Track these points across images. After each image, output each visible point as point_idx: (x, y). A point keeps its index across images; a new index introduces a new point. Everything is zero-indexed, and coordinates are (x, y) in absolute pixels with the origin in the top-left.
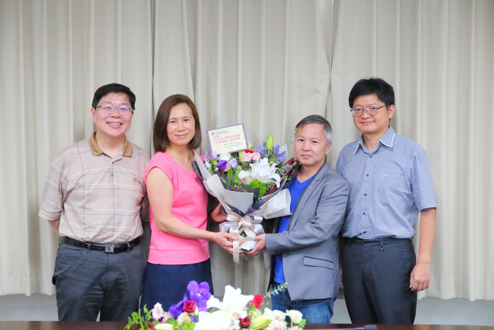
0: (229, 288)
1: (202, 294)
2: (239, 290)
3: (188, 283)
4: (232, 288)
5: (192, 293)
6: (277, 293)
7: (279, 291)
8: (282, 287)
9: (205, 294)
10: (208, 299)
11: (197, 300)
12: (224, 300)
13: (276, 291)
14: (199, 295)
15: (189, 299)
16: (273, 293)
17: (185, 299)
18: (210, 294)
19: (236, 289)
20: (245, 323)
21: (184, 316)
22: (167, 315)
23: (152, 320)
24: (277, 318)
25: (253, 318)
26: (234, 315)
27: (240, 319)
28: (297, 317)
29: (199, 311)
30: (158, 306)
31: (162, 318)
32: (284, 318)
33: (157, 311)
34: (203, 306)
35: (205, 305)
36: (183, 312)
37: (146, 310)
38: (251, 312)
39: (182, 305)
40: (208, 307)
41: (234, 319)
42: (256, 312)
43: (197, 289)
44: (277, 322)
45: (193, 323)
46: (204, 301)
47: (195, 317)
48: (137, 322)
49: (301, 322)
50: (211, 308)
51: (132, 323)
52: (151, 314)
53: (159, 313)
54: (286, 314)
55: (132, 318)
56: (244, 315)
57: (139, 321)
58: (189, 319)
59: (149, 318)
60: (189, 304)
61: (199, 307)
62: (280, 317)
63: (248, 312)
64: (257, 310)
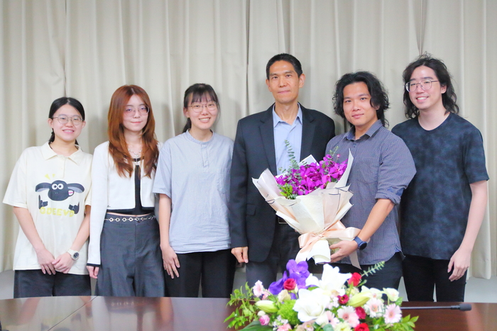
0: (327, 267)
1: (300, 272)
3: (288, 262)
4: (330, 267)
5: (291, 272)
6: (374, 272)
7: (376, 270)
8: (379, 266)
9: (304, 272)
10: (307, 277)
11: (296, 278)
12: (322, 278)
13: (373, 270)
14: (298, 273)
15: (289, 277)
16: (369, 271)
17: (285, 276)
18: (308, 272)
19: (334, 267)
20: (343, 301)
21: (283, 294)
22: (267, 293)
23: (253, 297)
24: (375, 296)
25: (351, 295)
26: (332, 293)
27: (339, 297)
28: (394, 295)
29: (299, 289)
30: (259, 283)
31: (263, 295)
32: (381, 296)
33: (258, 287)
34: (302, 284)
35: (304, 283)
36: (283, 289)
37: (247, 287)
38: (349, 289)
39: (282, 283)
40: (307, 285)
41: (332, 296)
42: (354, 290)
43: (296, 267)
44: (375, 299)
45: (293, 300)
46: (303, 279)
47: (295, 295)
48: (239, 299)
49: (398, 300)
50: (310, 286)
51: (235, 299)
52: (253, 292)
53: (260, 290)
54: (383, 292)
55: (234, 294)
56: (342, 293)
57: (240, 297)
58: (289, 296)
59: (251, 295)
60: (289, 282)
61: (298, 284)
62: (378, 295)
63: (346, 290)
64: (354, 288)
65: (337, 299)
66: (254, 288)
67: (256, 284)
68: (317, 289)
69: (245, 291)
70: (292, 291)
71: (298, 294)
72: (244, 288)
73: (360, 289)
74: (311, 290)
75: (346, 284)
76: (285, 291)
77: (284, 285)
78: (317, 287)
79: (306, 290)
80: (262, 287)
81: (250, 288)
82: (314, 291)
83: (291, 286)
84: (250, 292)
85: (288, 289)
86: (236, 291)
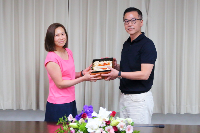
0: (101, 108)
1: (89, 111)
2: (105, 109)
4: (103, 108)
9: (91, 110)
10: (92, 113)
11: (87, 113)
12: (99, 113)
19: (104, 108)
20: (108, 123)
21: (81, 120)
22: (74, 119)
25: (111, 121)
26: (103, 120)
27: (106, 122)
28: (130, 121)
29: (88, 118)
30: (71, 115)
31: (72, 120)
32: (125, 121)
33: (70, 117)
34: (90, 116)
35: (91, 115)
36: (81, 118)
37: (65, 117)
38: (111, 118)
39: (81, 115)
40: (92, 116)
42: (113, 119)
43: (87, 108)
44: (122, 123)
45: (86, 123)
46: (90, 113)
47: (86, 120)
48: (61, 122)
49: (132, 123)
50: (93, 117)
52: (68, 119)
53: (71, 118)
54: (126, 120)
55: (59, 120)
56: (107, 120)
58: (84, 121)
59: (67, 121)
60: (84, 115)
61: (88, 116)
62: (123, 121)
63: (109, 118)
64: (113, 117)
66: (69, 117)
67: (69, 115)
68: (96, 118)
69: (64, 119)
70: (85, 119)
71: (88, 120)
72: (64, 117)
73: (116, 119)
74: (93, 119)
75: (109, 116)
76: (82, 119)
77: (82, 116)
78: (97, 117)
79: (91, 118)
80: (72, 117)
81: (67, 117)
82: (95, 119)
84: (66, 119)
85: (84, 118)
86: (60, 119)
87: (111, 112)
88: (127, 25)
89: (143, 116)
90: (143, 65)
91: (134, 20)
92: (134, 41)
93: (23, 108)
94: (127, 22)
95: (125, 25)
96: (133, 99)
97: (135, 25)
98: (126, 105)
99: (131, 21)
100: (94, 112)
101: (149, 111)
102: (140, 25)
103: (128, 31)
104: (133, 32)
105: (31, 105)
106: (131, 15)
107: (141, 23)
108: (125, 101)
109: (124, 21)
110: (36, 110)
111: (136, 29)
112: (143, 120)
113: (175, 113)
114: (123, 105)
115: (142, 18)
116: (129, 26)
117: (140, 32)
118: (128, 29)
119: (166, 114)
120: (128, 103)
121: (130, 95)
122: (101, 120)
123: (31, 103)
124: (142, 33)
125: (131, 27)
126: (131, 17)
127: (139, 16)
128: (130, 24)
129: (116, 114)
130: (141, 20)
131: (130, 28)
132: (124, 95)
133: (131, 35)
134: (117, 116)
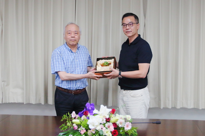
0: (102, 106)
1: (91, 108)
2: (106, 107)
4: (103, 106)
5: (87, 108)
9: (93, 108)
10: (94, 110)
11: (89, 111)
12: (100, 111)
14: (90, 108)
15: (86, 110)
17: (85, 110)
20: (108, 120)
21: (84, 117)
22: (78, 116)
23: (71, 118)
24: (121, 118)
25: (111, 118)
26: (104, 117)
27: (106, 119)
28: (129, 118)
29: (90, 115)
31: (75, 117)
32: (124, 118)
33: (74, 114)
35: (92, 112)
36: (84, 115)
37: (69, 114)
38: (111, 115)
39: (83, 112)
40: (94, 113)
41: (103, 118)
42: (113, 116)
43: (89, 106)
44: (121, 119)
45: (87, 120)
46: (92, 111)
48: (65, 119)
49: (131, 120)
50: (95, 114)
51: (64, 119)
52: (71, 116)
54: (124, 116)
55: (63, 117)
56: (108, 117)
57: (66, 118)
58: (86, 118)
59: (70, 117)
60: (86, 112)
61: (90, 113)
62: (122, 118)
63: (109, 115)
64: (113, 115)
65: (105, 119)
66: (72, 114)
67: (73, 112)
68: (98, 115)
69: (68, 116)
70: (87, 116)
72: (68, 114)
73: (116, 115)
74: (95, 116)
75: (109, 113)
79: (92, 116)
80: (75, 114)
81: (70, 114)
83: (87, 114)
85: (86, 115)
86: (64, 115)
87: (111, 110)
88: (125, 29)
89: (141, 109)
90: (140, 65)
91: (131, 23)
92: (131, 43)
93: (33, 102)
94: (125, 25)
95: (123, 28)
96: (131, 95)
97: (132, 28)
98: (124, 100)
99: (128, 24)
100: (95, 109)
101: (146, 106)
102: (137, 28)
103: (126, 33)
104: (130, 34)
105: (40, 100)
106: (128, 20)
107: (138, 26)
108: (124, 96)
109: (122, 25)
110: (44, 104)
111: (133, 32)
112: (141, 113)
113: (170, 107)
114: (123, 100)
115: (138, 22)
116: (127, 29)
117: (137, 34)
118: (126, 32)
119: (162, 108)
120: (127, 98)
121: (129, 91)
122: (102, 117)
123: (40, 98)
124: (139, 35)
125: (129, 30)
126: (129, 21)
127: (135, 20)
128: (128, 27)
129: (115, 111)
130: (138, 24)
131: (127, 31)
132: (124, 91)
133: (129, 37)
134: (116, 113)
